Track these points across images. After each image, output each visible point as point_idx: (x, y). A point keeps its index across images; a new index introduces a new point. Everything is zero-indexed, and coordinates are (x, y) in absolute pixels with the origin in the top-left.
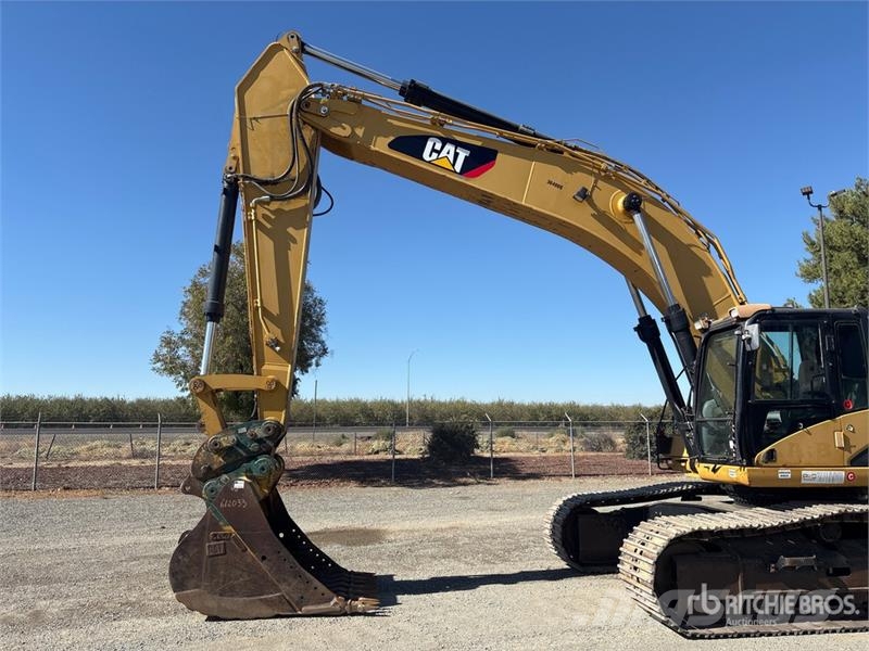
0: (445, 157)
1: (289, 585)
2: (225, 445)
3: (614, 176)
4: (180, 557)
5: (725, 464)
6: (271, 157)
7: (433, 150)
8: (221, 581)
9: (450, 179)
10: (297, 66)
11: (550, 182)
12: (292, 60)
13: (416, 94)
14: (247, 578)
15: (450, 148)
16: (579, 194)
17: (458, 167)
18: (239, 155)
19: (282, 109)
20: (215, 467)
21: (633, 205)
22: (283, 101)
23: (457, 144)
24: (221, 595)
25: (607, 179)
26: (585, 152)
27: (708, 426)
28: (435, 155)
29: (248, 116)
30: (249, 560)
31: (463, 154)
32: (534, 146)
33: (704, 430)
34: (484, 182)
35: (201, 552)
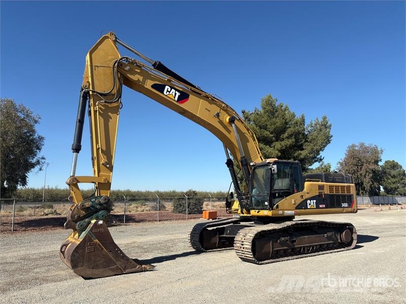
0: (171, 94)
1: (121, 262)
2: (87, 206)
3: (226, 109)
4: (75, 254)
5: (262, 210)
6: (105, 84)
7: (167, 91)
8: (93, 262)
9: (173, 103)
10: (115, 47)
11: (206, 109)
12: (113, 44)
13: (160, 67)
14: (103, 260)
15: (173, 90)
16: (216, 115)
17: (176, 99)
18: (90, 81)
19: (108, 64)
20: (81, 216)
21: (232, 121)
22: (109, 61)
23: (176, 90)
24: (92, 268)
25: (224, 110)
26: (217, 99)
27: (254, 198)
28: (168, 93)
29: (94, 65)
30: (104, 253)
31: (178, 94)
32: (200, 94)
33: (253, 199)
34: (185, 106)
35: (84, 251)
